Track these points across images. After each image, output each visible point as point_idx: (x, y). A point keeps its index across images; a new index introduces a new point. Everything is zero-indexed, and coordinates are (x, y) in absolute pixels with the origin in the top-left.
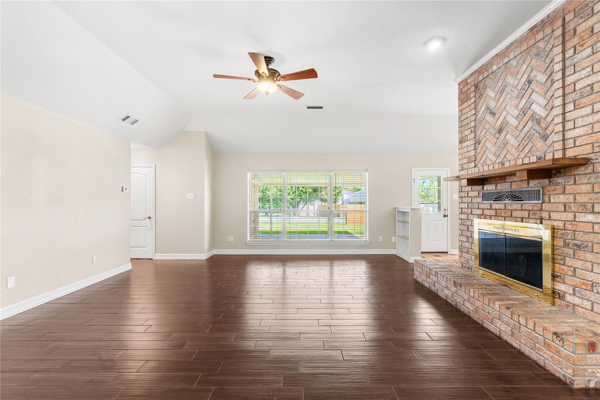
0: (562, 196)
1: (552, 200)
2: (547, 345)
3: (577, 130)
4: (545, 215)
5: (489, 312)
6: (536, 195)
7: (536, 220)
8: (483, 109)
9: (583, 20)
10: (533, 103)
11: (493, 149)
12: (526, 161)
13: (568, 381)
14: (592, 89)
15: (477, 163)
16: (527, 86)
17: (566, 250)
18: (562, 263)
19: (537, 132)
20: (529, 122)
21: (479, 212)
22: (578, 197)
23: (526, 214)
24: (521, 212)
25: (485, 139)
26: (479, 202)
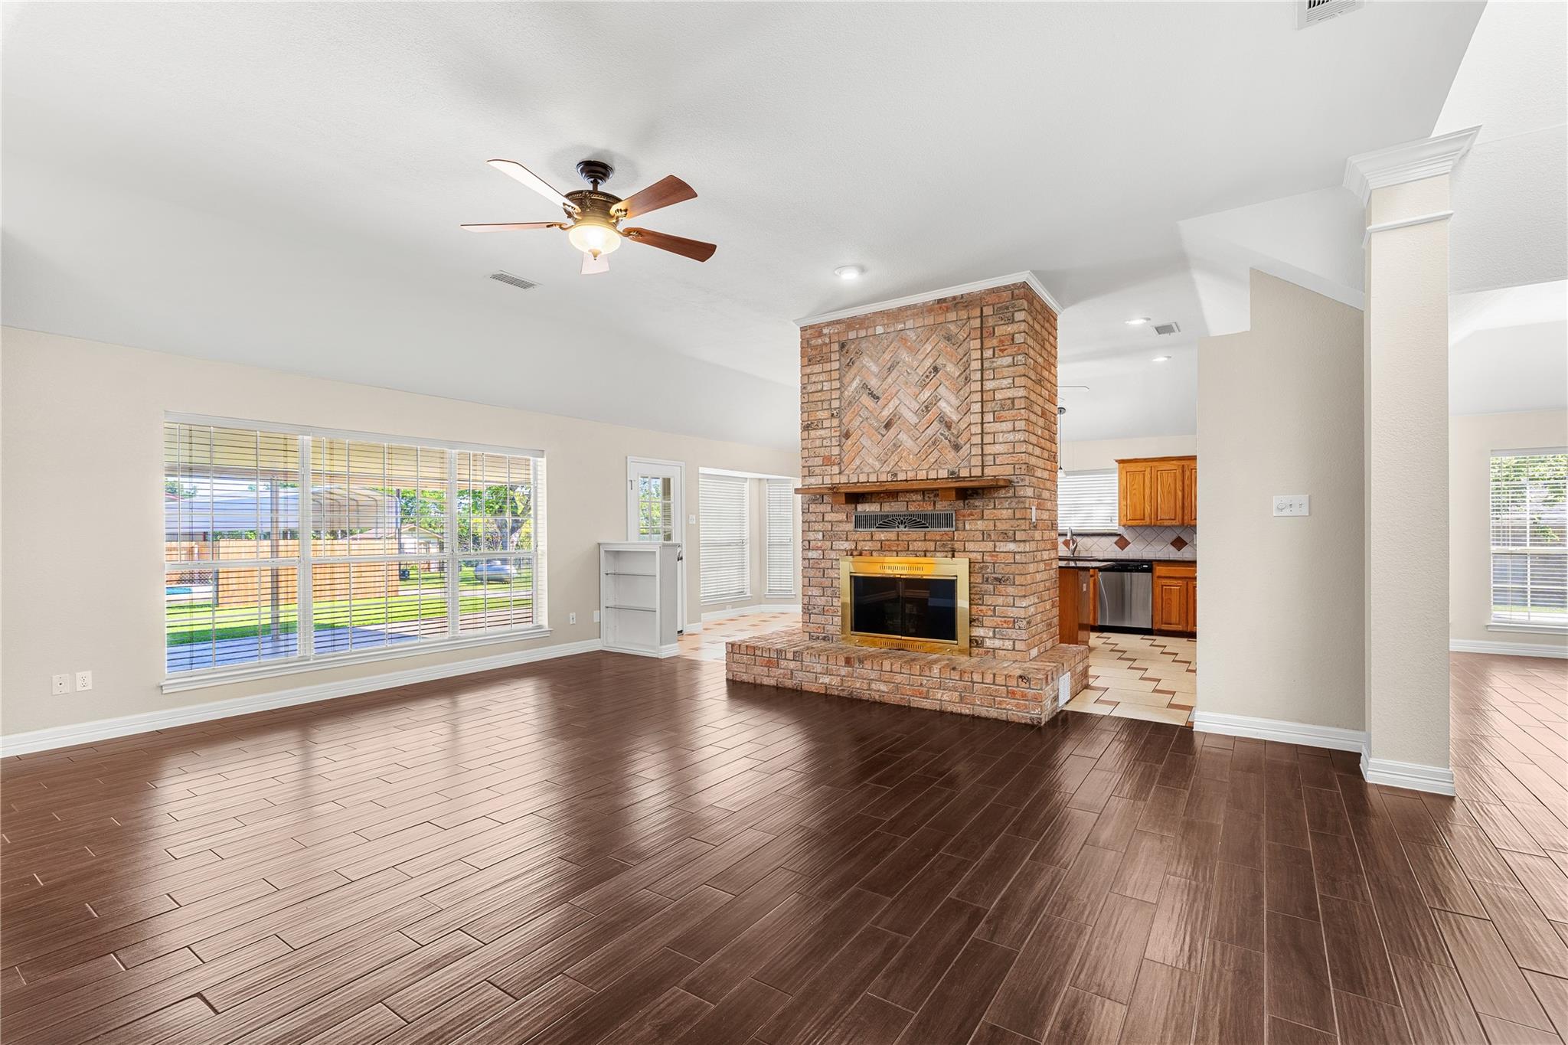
0: (980, 522)
1: (967, 527)
2: (1011, 694)
3: (997, 446)
4: (958, 546)
5: (921, 684)
6: (947, 520)
7: (946, 553)
8: (855, 384)
9: (1003, 322)
10: (940, 399)
11: (875, 451)
12: (933, 475)
13: (1035, 722)
14: (1013, 403)
15: (843, 468)
16: (933, 375)
17: (985, 587)
18: (980, 602)
19: (946, 439)
20: (935, 422)
21: (847, 545)
22: (998, 524)
23: (931, 546)
24: (923, 543)
25: (860, 433)
26: (847, 529)
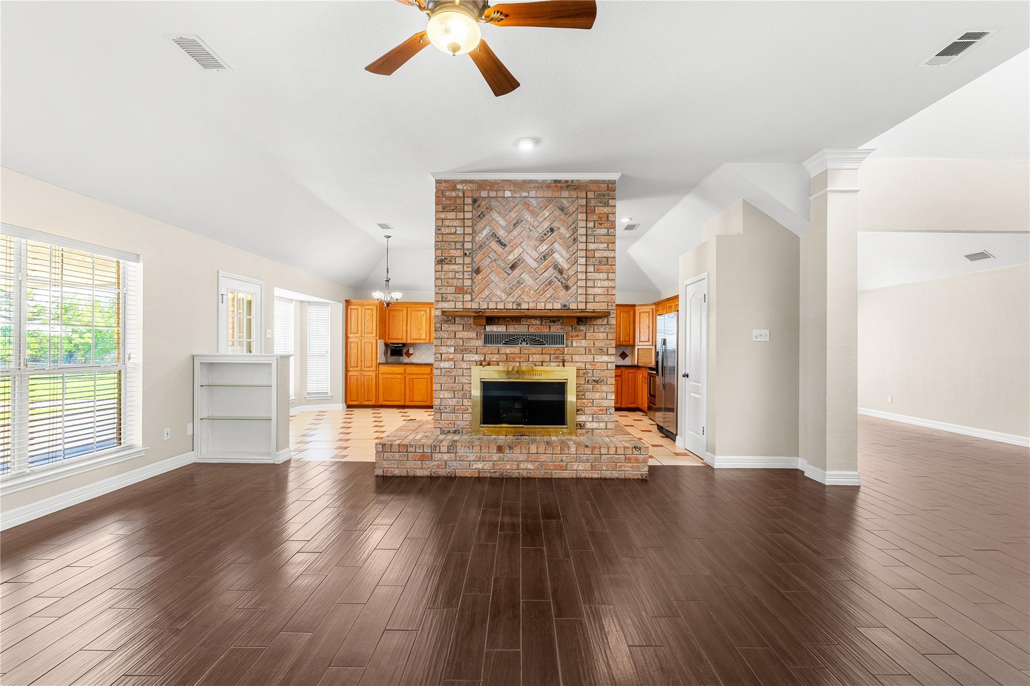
0: (583, 341)
1: (574, 344)
2: (628, 460)
3: (596, 289)
4: (567, 358)
6: (558, 339)
7: (558, 363)
8: (485, 232)
9: (601, 205)
10: (555, 252)
11: (502, 285)
12: (549, 306)
13: (644, 477)
14: (607, 261)
15: (474, 297)
16: (550, 234)
17: (587, 386)
18: (583, 397)
19: (559, 281)
20: (550, 268)
21: (476, 358)
22: (596, 342)
23: (547, 358)
24: (540, 356)
25: (489, 271)
26: (477, 345)
